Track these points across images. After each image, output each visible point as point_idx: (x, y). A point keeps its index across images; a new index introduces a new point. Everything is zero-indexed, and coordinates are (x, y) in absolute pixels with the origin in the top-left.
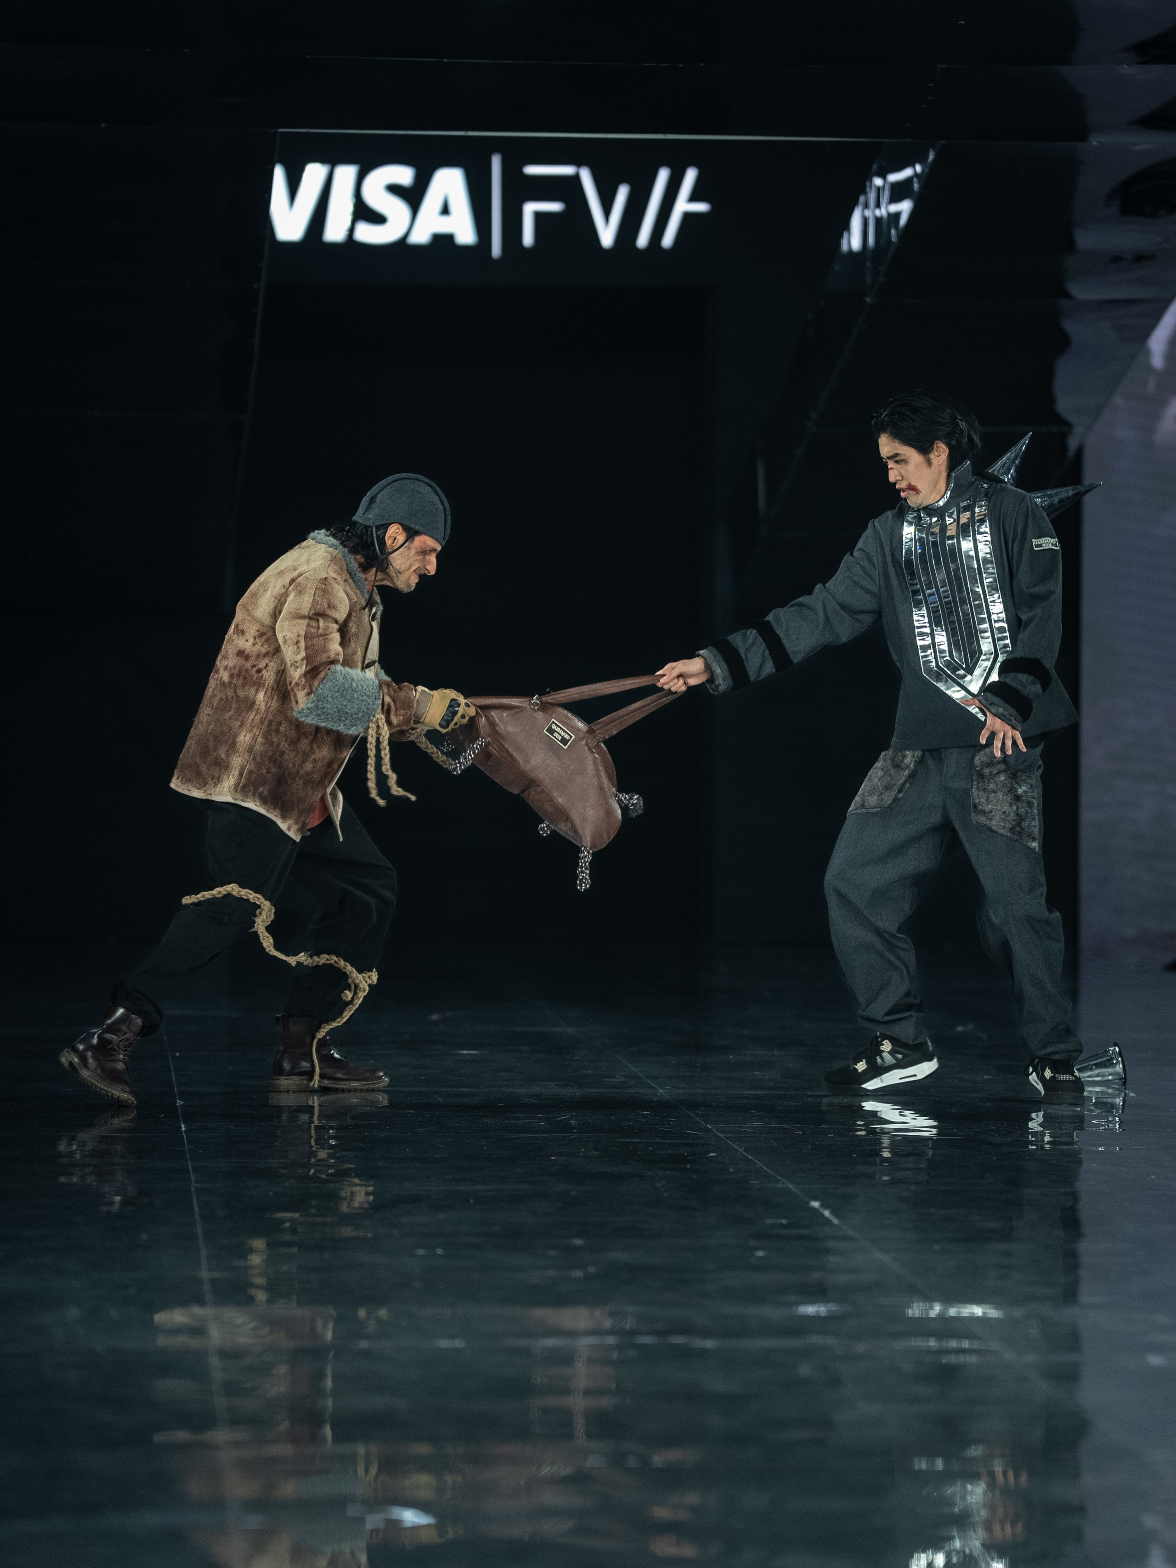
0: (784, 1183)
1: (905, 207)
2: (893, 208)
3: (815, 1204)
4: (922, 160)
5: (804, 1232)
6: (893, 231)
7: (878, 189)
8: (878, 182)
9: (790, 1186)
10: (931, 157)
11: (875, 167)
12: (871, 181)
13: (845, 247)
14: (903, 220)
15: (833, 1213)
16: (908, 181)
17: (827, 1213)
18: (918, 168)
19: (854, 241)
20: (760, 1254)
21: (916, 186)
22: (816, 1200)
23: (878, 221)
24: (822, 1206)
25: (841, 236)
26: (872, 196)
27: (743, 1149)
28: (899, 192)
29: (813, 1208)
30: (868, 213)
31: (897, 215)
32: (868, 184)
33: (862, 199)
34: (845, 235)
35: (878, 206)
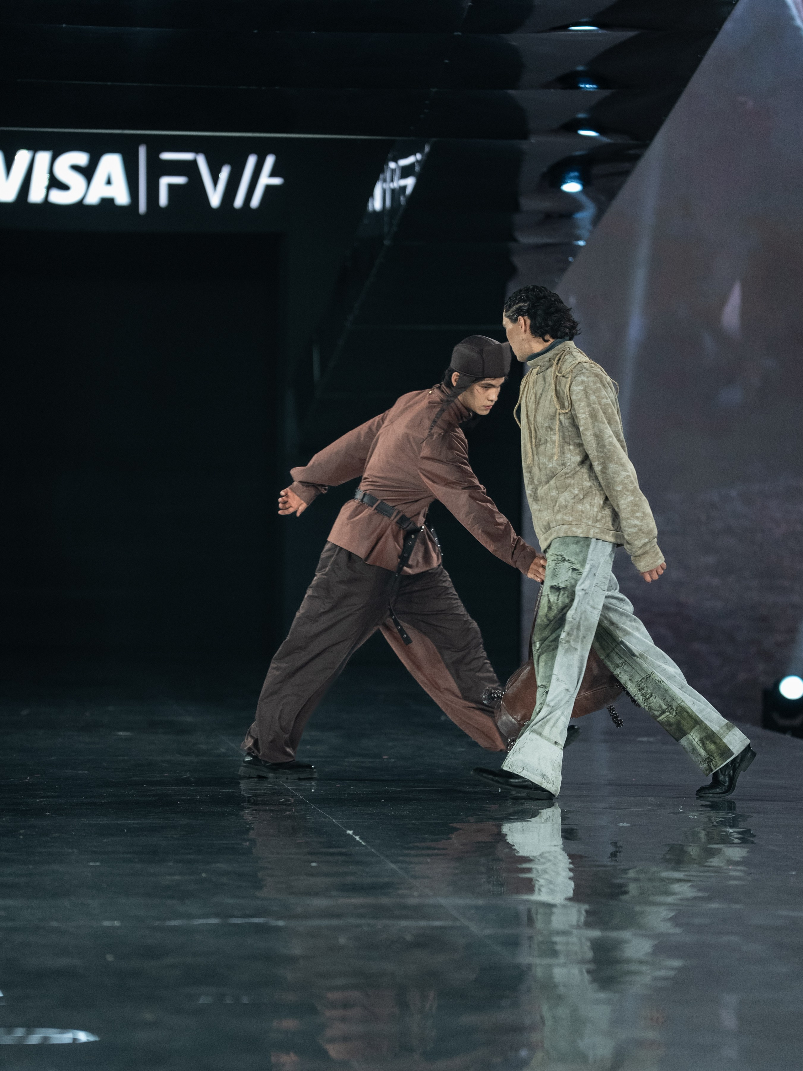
0: (329, 819)
1: (410, 182)
2: (403, 182)
3: (350, 832)
4: (421, 151)
5: (343, 850)
6: (402, 198)
7: (393, 171)
8: (392, 165)
9: (334, 821)
10: (427, 149)
11: (390, 156)
12: (387, 164)
13: (370, 208)
14: (409, 191)
15: (361, 838)
16: (412, 166)
17: (357, 838)
18: (419, 156)
19: (377, 204)
20: (314, 864)
21: (417, 168)
22: (350, 830)
23: (393, 191)
24: (354, 833)
25: (367, 201)
26: (388, 174)
27: (303, 796)
28: (406, 172)
29: (349, 834)
30: (386, 186)
31: (404, 188)
32: (385, 167)
33: (381, 176)
34: (370, 200)
35: (392, 180)
